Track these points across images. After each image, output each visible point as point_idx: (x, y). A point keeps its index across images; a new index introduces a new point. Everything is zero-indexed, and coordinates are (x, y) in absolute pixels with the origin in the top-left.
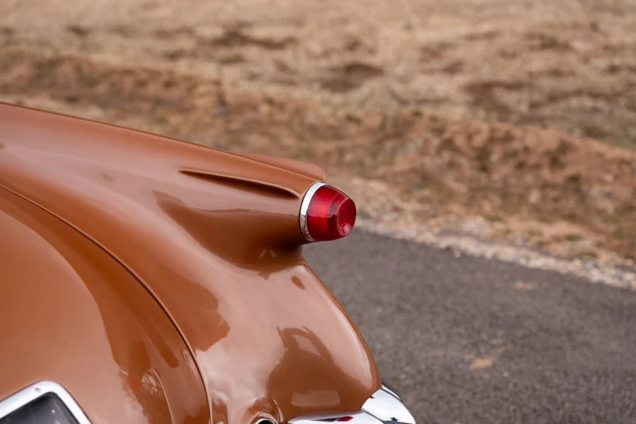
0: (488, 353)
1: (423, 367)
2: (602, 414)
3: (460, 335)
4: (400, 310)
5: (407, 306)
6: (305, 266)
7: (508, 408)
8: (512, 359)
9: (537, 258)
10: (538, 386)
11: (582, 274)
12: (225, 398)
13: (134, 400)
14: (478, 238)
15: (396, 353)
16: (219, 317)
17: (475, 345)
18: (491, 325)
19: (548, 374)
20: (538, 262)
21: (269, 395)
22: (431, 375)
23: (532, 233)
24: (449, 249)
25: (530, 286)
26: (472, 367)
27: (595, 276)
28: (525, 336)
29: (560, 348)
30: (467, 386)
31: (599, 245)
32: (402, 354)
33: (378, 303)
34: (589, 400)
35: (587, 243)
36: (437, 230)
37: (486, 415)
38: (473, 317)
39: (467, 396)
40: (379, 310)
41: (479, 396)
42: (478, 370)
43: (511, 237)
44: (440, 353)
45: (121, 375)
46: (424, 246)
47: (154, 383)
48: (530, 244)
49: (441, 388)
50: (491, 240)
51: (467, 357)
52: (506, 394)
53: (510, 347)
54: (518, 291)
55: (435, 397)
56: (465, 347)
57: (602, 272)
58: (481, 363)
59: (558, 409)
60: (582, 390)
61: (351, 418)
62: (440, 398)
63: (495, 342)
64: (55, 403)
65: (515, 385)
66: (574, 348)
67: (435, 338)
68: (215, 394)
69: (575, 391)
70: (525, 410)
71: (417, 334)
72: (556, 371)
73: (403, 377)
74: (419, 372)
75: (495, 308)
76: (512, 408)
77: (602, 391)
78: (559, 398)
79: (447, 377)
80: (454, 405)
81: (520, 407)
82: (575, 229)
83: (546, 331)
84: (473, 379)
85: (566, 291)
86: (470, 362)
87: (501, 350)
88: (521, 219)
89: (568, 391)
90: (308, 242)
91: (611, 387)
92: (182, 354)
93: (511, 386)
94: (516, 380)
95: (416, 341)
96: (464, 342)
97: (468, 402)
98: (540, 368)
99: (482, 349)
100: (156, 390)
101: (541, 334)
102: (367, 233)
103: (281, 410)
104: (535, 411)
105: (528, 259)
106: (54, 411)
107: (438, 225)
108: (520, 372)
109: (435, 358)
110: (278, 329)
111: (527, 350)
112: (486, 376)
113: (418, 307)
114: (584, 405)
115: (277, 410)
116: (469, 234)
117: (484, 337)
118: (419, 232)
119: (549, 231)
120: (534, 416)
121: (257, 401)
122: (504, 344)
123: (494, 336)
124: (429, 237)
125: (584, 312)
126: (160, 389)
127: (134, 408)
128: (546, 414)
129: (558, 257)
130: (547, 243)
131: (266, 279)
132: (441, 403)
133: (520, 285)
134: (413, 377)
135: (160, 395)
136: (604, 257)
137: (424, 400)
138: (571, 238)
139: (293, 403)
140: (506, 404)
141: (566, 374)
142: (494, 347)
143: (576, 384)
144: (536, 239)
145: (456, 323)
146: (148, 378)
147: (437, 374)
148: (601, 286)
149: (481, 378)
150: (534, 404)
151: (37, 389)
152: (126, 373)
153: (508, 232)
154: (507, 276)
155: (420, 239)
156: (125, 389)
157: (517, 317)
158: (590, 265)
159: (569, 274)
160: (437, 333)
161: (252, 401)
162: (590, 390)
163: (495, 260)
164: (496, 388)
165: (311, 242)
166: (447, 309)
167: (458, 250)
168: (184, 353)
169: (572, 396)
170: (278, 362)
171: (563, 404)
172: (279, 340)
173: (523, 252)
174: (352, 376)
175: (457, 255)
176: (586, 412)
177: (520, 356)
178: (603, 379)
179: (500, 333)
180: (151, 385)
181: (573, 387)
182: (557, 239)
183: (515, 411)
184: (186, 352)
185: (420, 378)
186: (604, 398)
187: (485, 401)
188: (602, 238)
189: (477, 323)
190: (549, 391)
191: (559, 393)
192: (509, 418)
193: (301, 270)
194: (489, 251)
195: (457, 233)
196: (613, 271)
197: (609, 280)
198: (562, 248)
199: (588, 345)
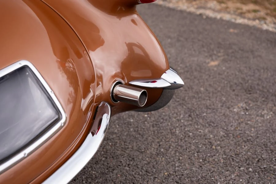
0: (216, 59)
1: (188, 65)
2: (264, 86)
3: (204, 51)
4: (178, 40)
5: (182, 39)
6: (137, 15)
7: (224, 82)
8: (227, 62)
9: (240, 19)
10: (237, 73)
11: (259, 26)
12: (102, 73)
13: (63, 73)
14: (214, 10)
15: (177, 59)
16: (100, 37)
17: (211, 56)
18: (218, 48)
19: (242, 68)
20: (240, 21)
21: (121, 71)
22: (191, 68)
23: (238, 9)
24: (201, 15)
25: (236, 31)
26: (209, 65)
27: (265, 27)
28: (233, 52)
29: (248, 58)
30: (207, 73)
31: (267, 14)
32: (179, 59)
33: (169, 37)
34: (259, 79)
35: (262, 13)
36: (196, 6)
37: (215, 85)
38: (211, 44)
39: (207, 77)
40: (169, 40)
41: (212, 77)
42: (212, 66)
43: (228, 10)
44: (196, 59)
45: (57, 61)
46: (190, 13)
47: (72, 66)
48: (237, 13)
49: (195, 73)
50: (219, 11)
51: (207, 61)
52: (223, 76)
53: (226, 57)
54: (231, 33)
55: (193, 77)
56: (206, 56)
57: (268, 25)
58: (213, 63)
59: (246, 83)
60: (257, 75)
61: (156, 82)
62: (195, 78)
63: (219, 54)
64: (28, 70)
65: (228, 73)
66: (254, 58)
67: (194, 53)
68: (97, 71)
69: (253, 76)
70: (232, 83)
71: (186, 50)
72: (246, 67)
73: (179, 68)
74: (186, 67)
75: (220, 40)
76: (226, 82)
77: (265, 76)
78: (247, 79)
79: (198, 69)
80: (200, 81)
81: (229, 82)
82: (257, 7)
83: (242, 50)
84: (209, 70)
85: (252, 33)
86: (208, 63)
87: (222, 58)
88: (233, 2)
89: (250, 76)
90: (139, 4)
91: (270, 74)
92: (84, 53)
93: (226, 73)
94: (228, 71)
95: (185, 54)
96: (206, 54)
97: (207, 79)
98: (239, 66)
99: (214, 57)
100: (72, 69)
101: (240, 52)
102: (165, 7)
103: (126, 77)
104: (236, 84)
105: (235, 19)
106: (27, 73)
107: (196, 4)
108: (230, 67)
109: (193, 61)
110: (126, 43)
111: (233, 58)
112: (215, 69)
113: (186, 39)
114: (258, 82)
115: (125, 78)
116: (210, 9)
117: (215, 52)
118: (188, 7)
119: (245, 8)
120: (235, 86)
121: (115, 73)
122: (224, 55)
123: (220, 52)
124: (192, 9)
125: (259, 43)
126: (74, 69)
127: (63, 76)
128: (241, 85)
129: (249, 19)
130: (244, 13)
131: (120, 20)
132: (195, 80)
133: (231, 30)
134: (183, 69)
135: (74, 71)
136: (269, 19)
137: (188, 78)
138: (255, 11)
139: (131, 75)
140: (223, 81)
141: (250, 68)
142: (219, 57)
143: (254, 72)
144: (239, 11)
145: (203, 46)
146: (69, 64)
147: (194, 68)
148: (267, 31)
149: (213, 70)
150: (235, 81)
151: (20, 64)
152: (59, 60)
153: (227, 8)
154: (226, 27)
155: (188, 10)
156: (59, 68)
157: (230, 44)
158: (263, 22)
159: (254, 26)
160: (194, 50)
161: (114, 73)
162: (260, 76)
163: (221, 20)
164: (219, 74)
165: (140, 4)
166: (199, 40)
167: (205, 15)
168: (85, 53)
169: (252, 78)
170: (125, 57)
171: (248, 81)
172: (126, 48)
173: (234, 16)
174: (157, 64)
175: (204, 17)
176: (258, 85)
177: (230, 61)
178: (266, 71)
179: (222, 51)
180: (70, 67)
181: (253, 74)
182: (249, 11)
183: (227, 83)
184: (85, 52)
185: (186, 69)
186: (266, 79)
187: (214, 79)
188: (269, 11)
189: (212, 46)
190: (242, 76)
191: (247, 76)
192: (224, 86)
193: (135, 16)
194: (219, 16)
195: (205, 8)
196: (273, 25)
197: (271, 29)
198: (251, 15)
199: (260, 56)
